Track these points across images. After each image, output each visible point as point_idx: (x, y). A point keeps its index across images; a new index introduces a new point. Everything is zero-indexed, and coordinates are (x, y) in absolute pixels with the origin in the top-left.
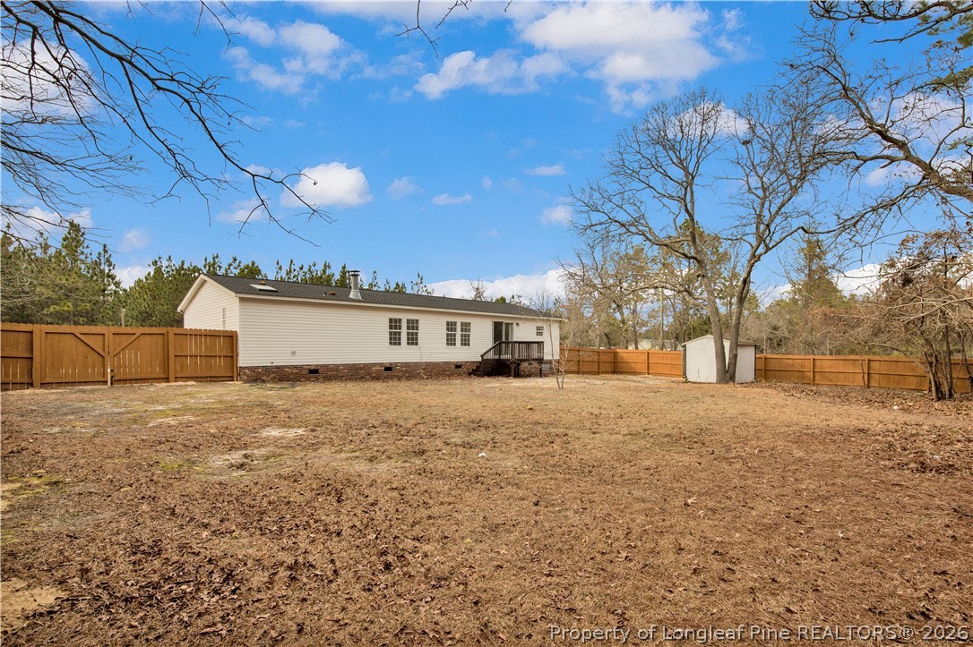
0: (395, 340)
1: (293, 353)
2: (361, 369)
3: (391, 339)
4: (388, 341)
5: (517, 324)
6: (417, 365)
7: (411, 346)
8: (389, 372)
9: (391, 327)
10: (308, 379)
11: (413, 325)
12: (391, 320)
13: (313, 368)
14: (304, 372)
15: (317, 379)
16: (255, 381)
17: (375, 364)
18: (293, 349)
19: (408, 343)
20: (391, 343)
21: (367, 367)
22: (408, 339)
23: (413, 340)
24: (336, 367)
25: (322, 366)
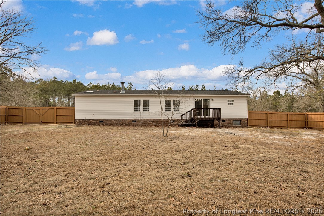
0: (137, 109)
1: (94, 115)
2: (121, 121)
3: (135, 109)
4: (134, 110)
5: (212, 99)
6: (148, 120)
7: (145, 112)
8: (134, 123)
9: (135, 104)
10: (99, 125)
11: (147, 103)
12: (135, 101)
13: (101, 120)
14: (98, 122)
15: (103, 125)
16: (80, 124)
17: (127, 119)
18: (94, 113)
19: (144, 110)
20: (135, 111)
21: (124, 120)
22: (144, 109)
23: (146, 109)
24: (110, 120)
25: (104, 119)
